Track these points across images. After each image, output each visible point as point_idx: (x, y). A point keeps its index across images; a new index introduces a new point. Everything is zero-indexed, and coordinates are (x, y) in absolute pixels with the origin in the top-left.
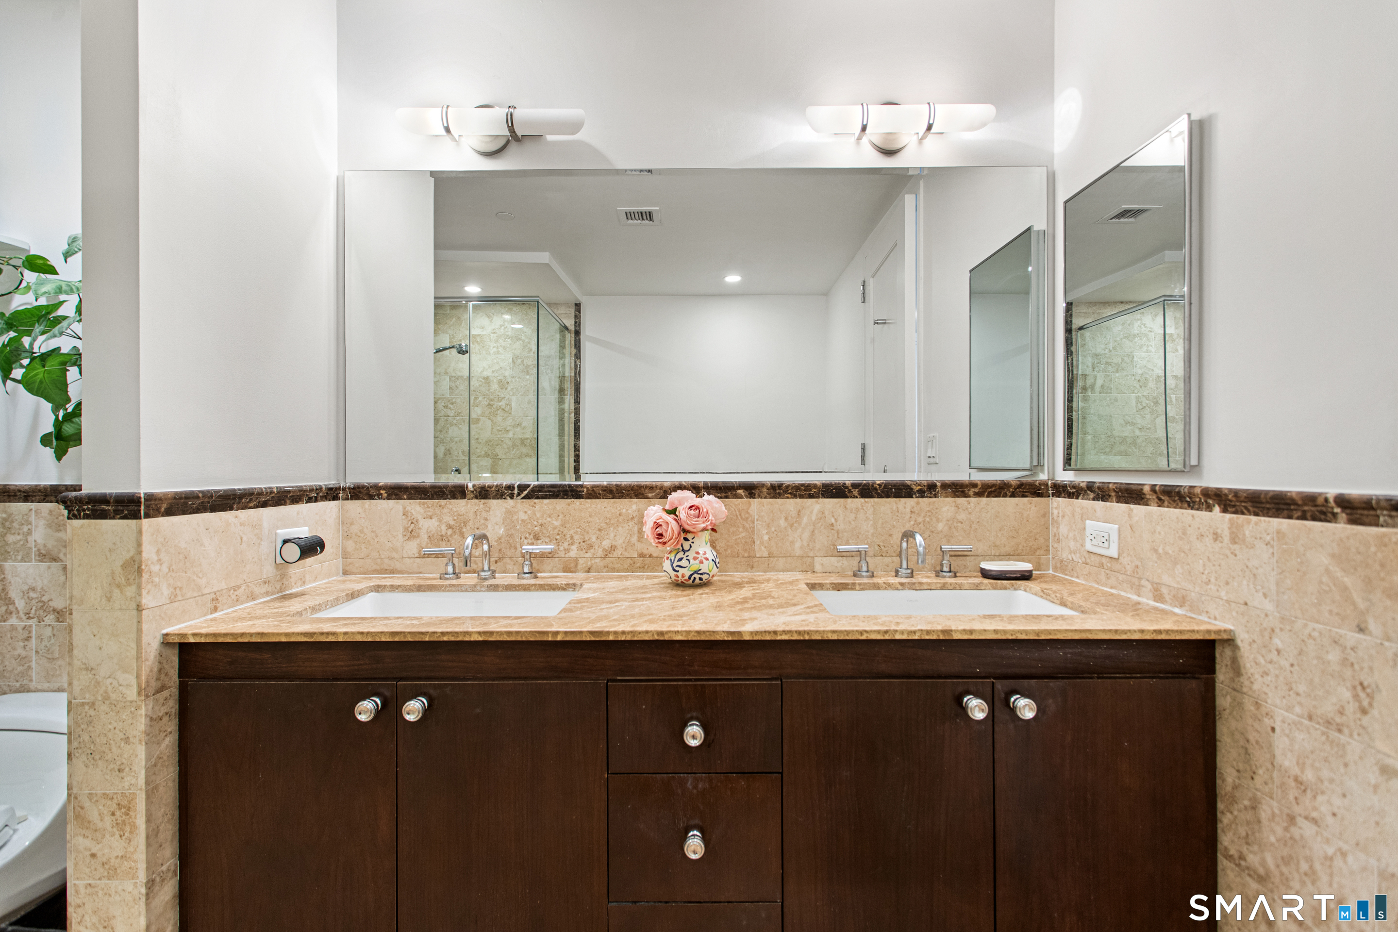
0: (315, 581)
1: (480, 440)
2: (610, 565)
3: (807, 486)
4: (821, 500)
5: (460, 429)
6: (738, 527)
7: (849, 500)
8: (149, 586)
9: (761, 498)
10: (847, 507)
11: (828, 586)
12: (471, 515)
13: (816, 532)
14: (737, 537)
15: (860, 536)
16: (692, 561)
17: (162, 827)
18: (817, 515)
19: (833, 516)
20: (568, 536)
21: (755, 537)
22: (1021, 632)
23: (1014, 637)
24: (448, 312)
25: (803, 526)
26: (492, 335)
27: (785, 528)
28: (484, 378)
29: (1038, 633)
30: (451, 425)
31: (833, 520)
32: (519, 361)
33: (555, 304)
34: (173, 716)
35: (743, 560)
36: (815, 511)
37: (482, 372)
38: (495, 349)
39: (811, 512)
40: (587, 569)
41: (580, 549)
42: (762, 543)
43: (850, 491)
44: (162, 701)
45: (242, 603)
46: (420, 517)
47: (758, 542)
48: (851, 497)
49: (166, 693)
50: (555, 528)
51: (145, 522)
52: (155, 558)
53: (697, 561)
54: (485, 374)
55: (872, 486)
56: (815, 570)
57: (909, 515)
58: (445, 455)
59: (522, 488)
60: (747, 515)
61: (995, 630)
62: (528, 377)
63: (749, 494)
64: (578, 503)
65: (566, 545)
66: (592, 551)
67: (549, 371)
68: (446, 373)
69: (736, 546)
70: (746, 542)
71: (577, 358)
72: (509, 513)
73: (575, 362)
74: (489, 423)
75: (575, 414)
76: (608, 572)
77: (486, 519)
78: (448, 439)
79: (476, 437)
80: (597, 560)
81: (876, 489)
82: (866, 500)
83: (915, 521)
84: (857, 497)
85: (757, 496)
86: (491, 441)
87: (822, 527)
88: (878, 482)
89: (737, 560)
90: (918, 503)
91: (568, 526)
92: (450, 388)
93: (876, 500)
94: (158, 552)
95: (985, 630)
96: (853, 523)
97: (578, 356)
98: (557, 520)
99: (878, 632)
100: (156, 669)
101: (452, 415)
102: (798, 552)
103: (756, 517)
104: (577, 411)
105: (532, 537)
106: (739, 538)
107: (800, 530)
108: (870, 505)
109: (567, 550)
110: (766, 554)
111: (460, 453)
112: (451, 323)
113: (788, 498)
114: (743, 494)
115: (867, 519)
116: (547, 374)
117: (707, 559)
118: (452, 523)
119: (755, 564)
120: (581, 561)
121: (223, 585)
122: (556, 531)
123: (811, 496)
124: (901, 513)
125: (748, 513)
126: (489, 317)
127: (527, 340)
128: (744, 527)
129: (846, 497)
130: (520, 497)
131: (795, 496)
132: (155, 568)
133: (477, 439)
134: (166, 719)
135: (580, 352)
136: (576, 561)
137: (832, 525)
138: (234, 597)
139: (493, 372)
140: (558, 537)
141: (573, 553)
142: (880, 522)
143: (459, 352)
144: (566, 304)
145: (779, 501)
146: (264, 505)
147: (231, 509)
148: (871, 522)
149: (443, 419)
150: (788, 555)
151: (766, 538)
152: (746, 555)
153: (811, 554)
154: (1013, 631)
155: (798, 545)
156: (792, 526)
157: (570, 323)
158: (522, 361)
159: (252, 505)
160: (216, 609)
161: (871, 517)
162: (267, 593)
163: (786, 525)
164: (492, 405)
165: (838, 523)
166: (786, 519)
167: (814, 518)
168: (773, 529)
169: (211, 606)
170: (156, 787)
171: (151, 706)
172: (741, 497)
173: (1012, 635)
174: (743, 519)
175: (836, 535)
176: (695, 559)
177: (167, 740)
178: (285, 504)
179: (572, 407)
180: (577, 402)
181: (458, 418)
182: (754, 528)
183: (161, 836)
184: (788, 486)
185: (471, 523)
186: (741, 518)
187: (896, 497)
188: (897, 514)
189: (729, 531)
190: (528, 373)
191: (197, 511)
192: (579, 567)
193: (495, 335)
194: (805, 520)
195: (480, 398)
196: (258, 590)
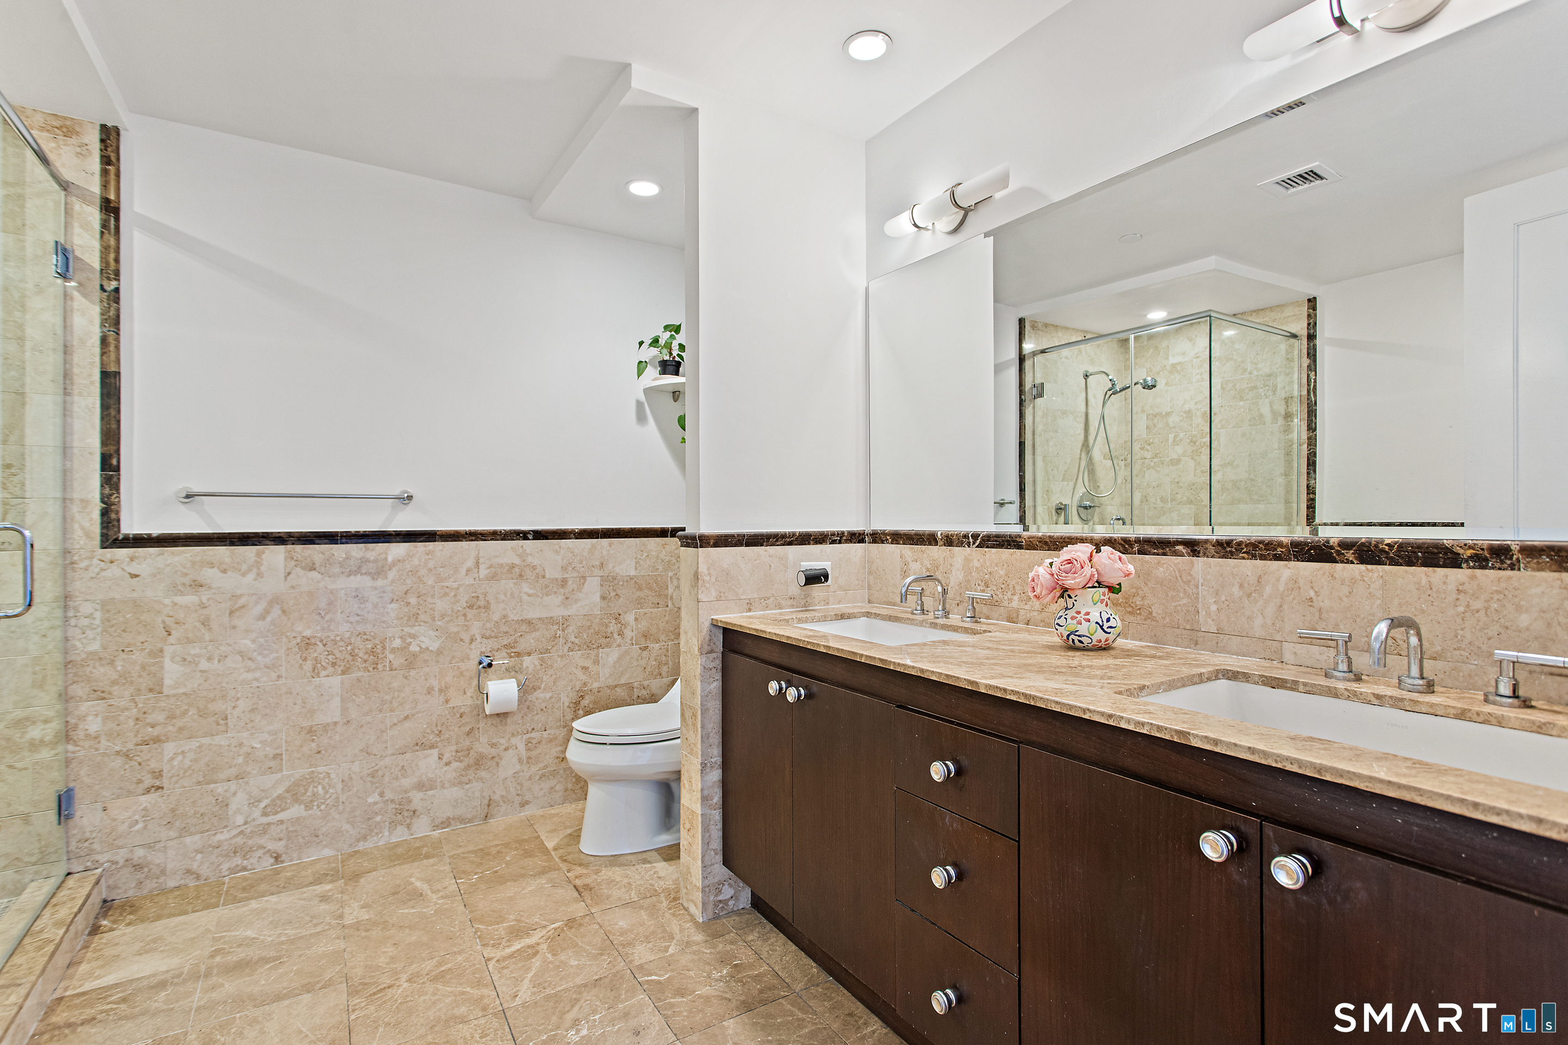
0: (839, 604)
1: (1181, 484)
2: (1046, 620)
3: (1268, 544)
4: (1293, 564)
5: (1158, 472)
6: (1179, 591)
7: (1339, 566)
8: (703, 588)
9: (1208, 557)
10: (1335, 575)
11: (1257, 679)
12: (941, 559)
13: (1285, 607)
14: (1177, 603)
15: (1358, 620)
16: (1069, 620)
17: (711, 735)
18: (1286, 584)
19: (1312, 588)
20: (1011, 586)
21: (1200, 606)
22: (1292, 761)
23: (1279, 766)
24: (1145, 343)
25: (1265, 597)
26: (1195, 360)
27: (1240, 598)
28: (1185, 412)
29: (1320, 769)
30: (1148, 469)
31: (1312, 594)
32: (1230, 385)
33: (1278, 306)
34: (719, 670)
35: (1184, 632)
36: (1284, 578)
37: (1183, 405)
38: (1198, 377)
39: (1278, 580)
40: (1026, 621)
41: (1021, 600)
42: (1208, 614)
43: (1339, 553)
44: (711, 659)
45: (771, 609)
46: (910, 560)
47: (1204, 613)
48: (1342, 562)
49: (714, 655)
50: (1001, 577)
51: (700, 549)
52: (707, 572)
53: (1075, 621)
54: (1187, 407)
55: (1376, 546)
56: (1284, 660)
57: (1454, 596)
58: (1142, 502)
59: (975, 536)
60: (1189, 578)
61: (1250, 748)
62: (1241, 403)
63: (1191, 551)
64: (1019, 554)
65: (1009, 594)
66: (1030, 603)
67: (1270, 393)
68: (1143, 411)
69: (1175, 614)
70: (1188, 611)
71: (1311, 370)
72: (967, 560)
73: (1308, 376)
74: (1191, 463)
75: (1309, 445)
76: (1045, 626)
77: (951, 565)
78: (1145, 484)
79: (1177, 480)
80: (1035, 613)
81: (1383, 551)
82: (1369, 567)
83: (1468, 606)
84: (1352, 563)
85: (1201, 554)
86: (1193, 484)
87: (1295, 602)
88: (1387, 541)
89: (1178, 631)
90: (1473, 577)
91: (1010, 576)
92: (1147, 427)
93: (1387, 567)
94: (708, 569)
95: (1235, 745)
96: (1345, 599)
97: (1312, 367)
98: (1002, 570)
99: (1102, 714)
100: (707, 639)
101: (1149, 457)
102: (1259, 632)
103: (1201, 581)
104: (1312, 442)
105: (983, 584)
106: (1180, 605)
107: (1261, 602)
108: (1376, 575)
109: (1010, 600)
110: (1214, 629)
111: (1158, 500)
112: (1149, 355)
113: (1244, 558)
114: (1184, 551)
115: (1371, 596)
116: (1267, 397)
117: (1089, 621)
118: (929, 566)
119: (1200, 640)
120: (1022, 613)
121: (756, 596)
122: (1001, 580)
123: (1277, 558)
124: (1438, 591)
125: (1191, 575)
126: (1190, 340)
127: (1240, 360)
128: (1185, 592)
129: (1334, 561)
130: (975, 546)
131: (1254, 557)
132: (707, 578)
133: (1178, 483)
134: (714, 670)
135: (1315, 361)
136: (1017, 611)
137: (1311, 600)
138: (764, 604)
139: (1196, 403)
140: (1003, 586)
141: (1015, 604)
142: (1396, 601)
143: (1144, 388)
144: (1297, 304)
145: (1231, 562)
146: (790, 544)
147: (762, 545)
148: (1379, 602)
149: (1140, 462)
150: (1244, 634)
151: (1214, 608)
152: (1188, 627)
153: (1278, 637)
154: (1278, 756)
155: (1258, 622)
156: (1249, 596)
157: (1300, 327)
158: (1234, 386)
159: (779, 543)
160: (750, 610)
161: (1379, 594)
162: (792, 606)
163: (1241, 593)
164: (1195, 443)
165: (1320, 598)
166: (1241, 586)
167: (1281, 588)
168: (1223, 598)
169: (747, 607)
170: (707, 709)
171: (704, 660)
172: (1183, 555)
173: (1276, 761)
174: (1184, 582)
175: (1317, 615)
176: (1073, 618)
177: (715, 683)
178: (809, 544)
179: (1305, 435)
180: (1312, 428)
181: (1155, 460)
182: (1198, 594)
183: (711, 741)
184: (1239, 544)
185: (941, 568)
186: (1182, 580)
187: (1425, 564)
188: (1429, 592)
189: (1167, 595)
190: (1241, 399)
191: (736, 545)
192: (1020, 618)
193: (1199, 360)
194: (1268, 590)
195: (1182, 435)
196: (783, 603)
